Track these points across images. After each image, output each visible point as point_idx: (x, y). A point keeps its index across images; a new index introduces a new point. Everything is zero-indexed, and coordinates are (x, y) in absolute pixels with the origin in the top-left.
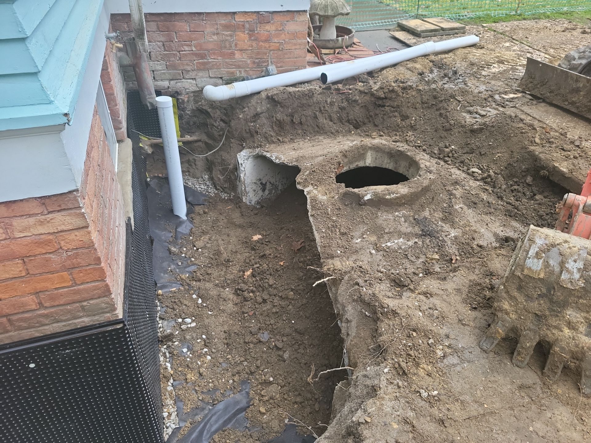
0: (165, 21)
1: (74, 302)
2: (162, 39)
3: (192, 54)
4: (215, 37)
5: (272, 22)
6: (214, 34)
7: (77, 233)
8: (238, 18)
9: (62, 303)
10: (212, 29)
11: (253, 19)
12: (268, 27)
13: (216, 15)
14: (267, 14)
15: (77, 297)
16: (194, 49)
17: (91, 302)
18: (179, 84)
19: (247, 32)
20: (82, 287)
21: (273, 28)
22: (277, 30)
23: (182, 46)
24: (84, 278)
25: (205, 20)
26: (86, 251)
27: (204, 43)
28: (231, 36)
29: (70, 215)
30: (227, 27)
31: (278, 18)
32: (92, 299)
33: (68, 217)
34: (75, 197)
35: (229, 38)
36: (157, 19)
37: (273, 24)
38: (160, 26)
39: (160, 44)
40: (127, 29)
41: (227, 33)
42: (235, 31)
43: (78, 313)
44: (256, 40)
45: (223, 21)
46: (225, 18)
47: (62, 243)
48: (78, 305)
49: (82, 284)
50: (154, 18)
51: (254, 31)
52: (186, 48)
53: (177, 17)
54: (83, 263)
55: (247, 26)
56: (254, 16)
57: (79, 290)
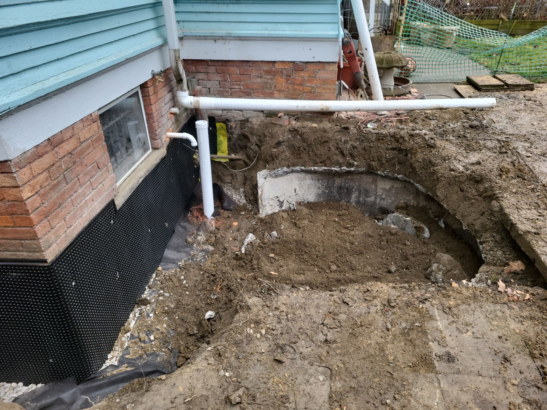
0: (222, 65)
1: (16, 239)
2: (220, 79)
3: (241, 91)
4: (259, 80)
5: (306, 70)
6: (258, 77)
7: (13, 190)
8: (277, 66)
9: (8, 237)
10: (256, 74)
11: (290, 67)
12: (302, 74)
13: (260, 63)
14: (301, 64)
15: (17, 236)
16: (242, 88)
17: (27, 241)
18: (230, 113)
19: (284, 77)
20: (19, 229)
21: (307, 75)
22: (309, 76)
23: (233, 84)
24: (21, 223)
25: (252, 66)
26: (20, 203)
27: (250, 83)
28: (271, 79)
29: (8, 177)
30: (268, 72)
31: (310, 67)
32: (26, 239)
33: (7, 178)
34: (10, 165)
35: (270, 81)
36: (217, 64)
37: (306, 71)
38: (218, 69)
39: (217, 82)
40: (195, 70)
41: (268, 77)
42: (274, 76)
43: (20, 248)
44: (291, 83)
45: (266, 67)
46: (267, 66)
47: (5, 195)
48: (18, 241)
49: (20, 227)
50: (214, 63)
51: (290, 76)
52: (236, 87)
53: (231, 63)
54: (19, 212)
55: (285, 72)
56: (291, 65)
57: (18, 230)
